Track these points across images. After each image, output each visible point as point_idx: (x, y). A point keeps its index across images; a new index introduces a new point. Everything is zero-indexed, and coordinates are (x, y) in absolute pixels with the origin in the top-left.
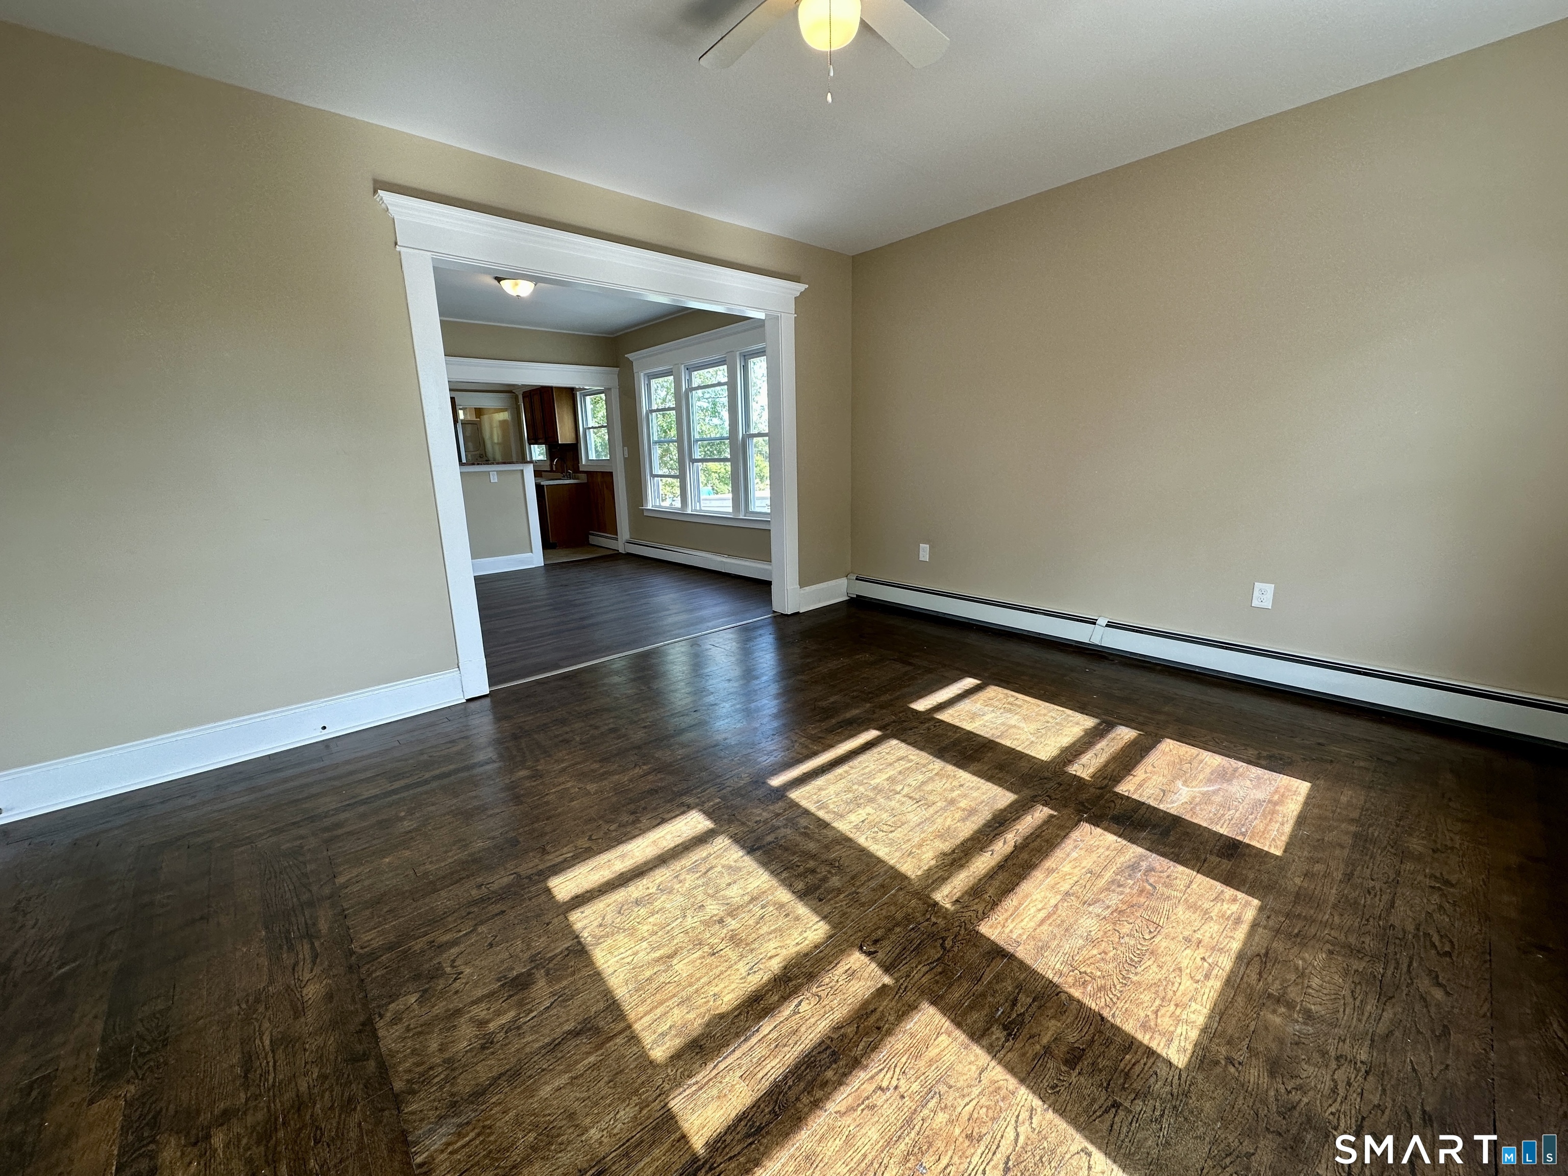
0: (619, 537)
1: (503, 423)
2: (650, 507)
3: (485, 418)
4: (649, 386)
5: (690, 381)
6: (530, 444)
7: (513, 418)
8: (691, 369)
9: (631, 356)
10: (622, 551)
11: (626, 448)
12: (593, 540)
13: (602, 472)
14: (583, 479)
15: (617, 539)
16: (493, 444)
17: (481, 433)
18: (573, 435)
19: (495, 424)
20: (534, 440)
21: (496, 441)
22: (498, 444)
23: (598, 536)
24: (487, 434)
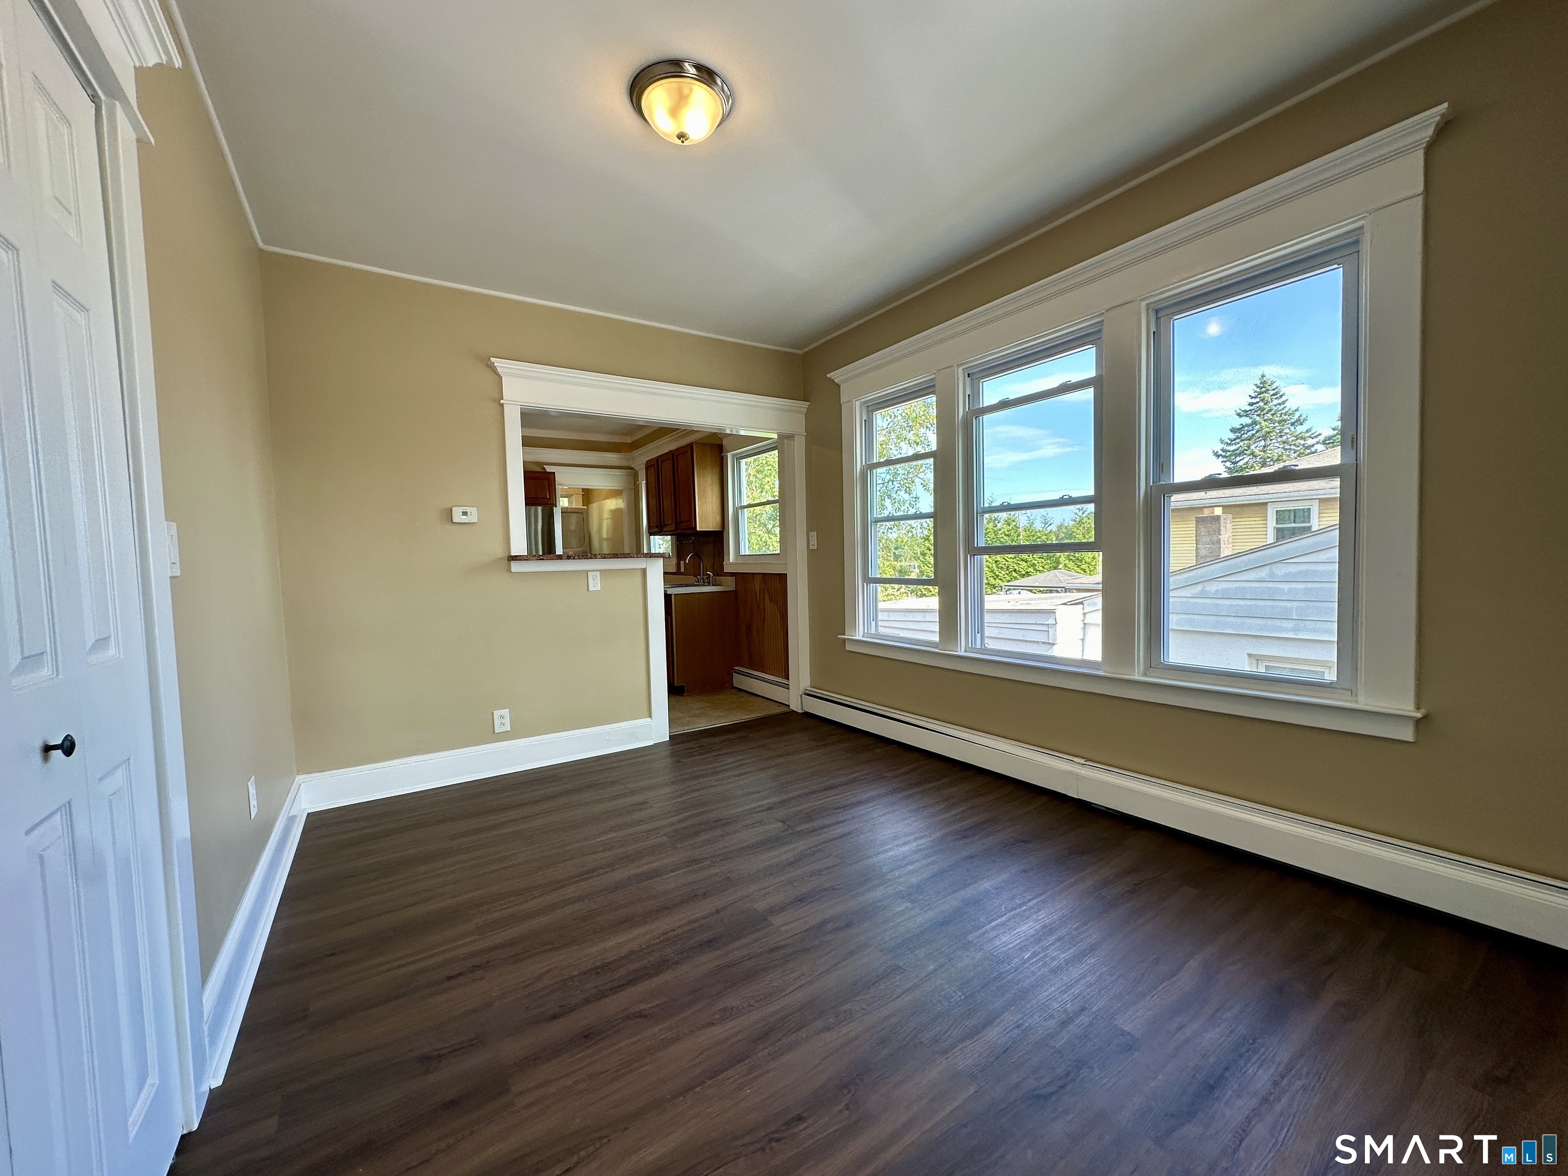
0: (792, 682)
1: (616, 513)
2: (859, 636)
3: (594, 507)
4: (869, 424)
5: (975, 395)
6: (651, 533)
7: (628, 504)
8: (977, 375)
9: (836, 375)
10: (795, 706)
11: (814, 534)
12: (740, 681)
13: (764, 575)
14: (729, 585)
15: (787, 687)
16: (601, 539)
17: (588, 525)
18: (718, 518)
19: (606, 515)
20: (656, 528)
21: (605, 535)
22: (608, 539)
23: (751, 676)
24: (594, 528)
